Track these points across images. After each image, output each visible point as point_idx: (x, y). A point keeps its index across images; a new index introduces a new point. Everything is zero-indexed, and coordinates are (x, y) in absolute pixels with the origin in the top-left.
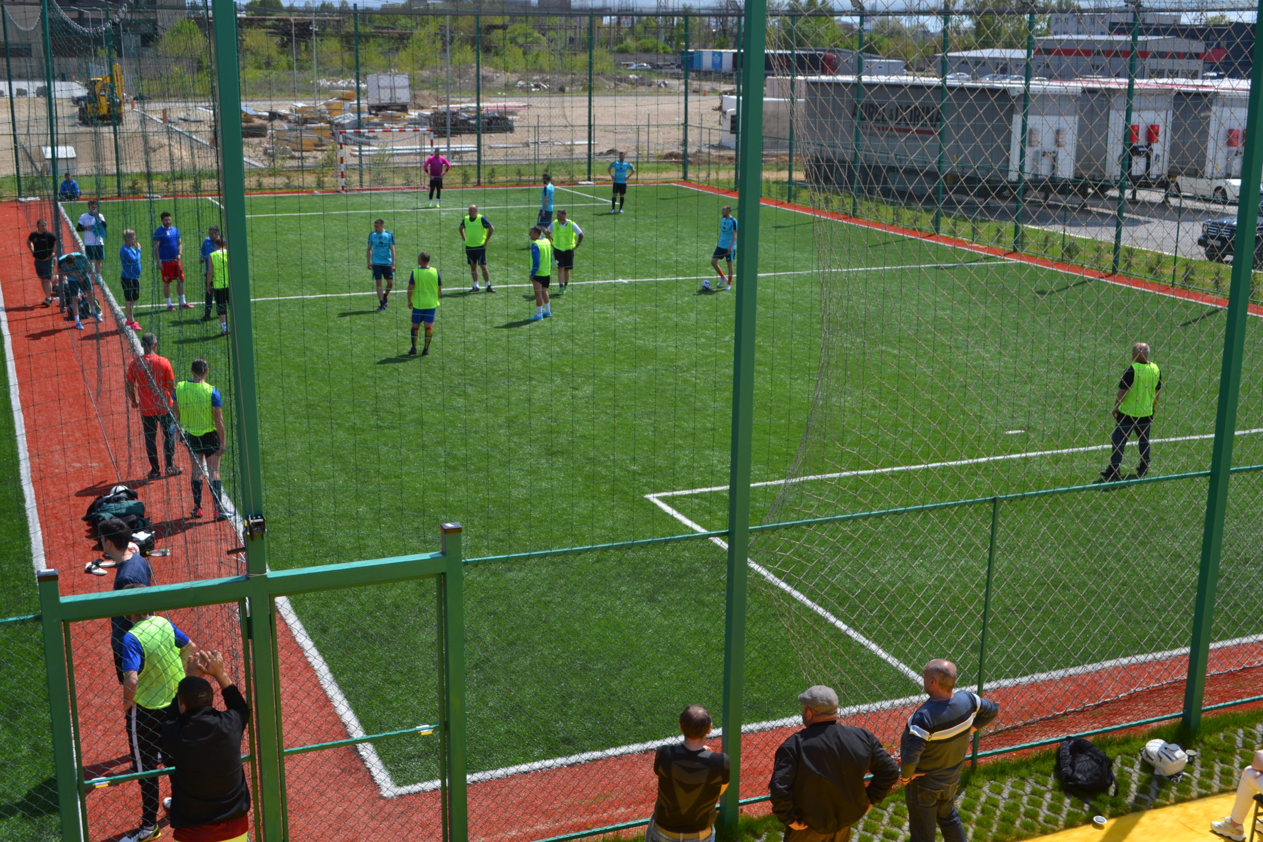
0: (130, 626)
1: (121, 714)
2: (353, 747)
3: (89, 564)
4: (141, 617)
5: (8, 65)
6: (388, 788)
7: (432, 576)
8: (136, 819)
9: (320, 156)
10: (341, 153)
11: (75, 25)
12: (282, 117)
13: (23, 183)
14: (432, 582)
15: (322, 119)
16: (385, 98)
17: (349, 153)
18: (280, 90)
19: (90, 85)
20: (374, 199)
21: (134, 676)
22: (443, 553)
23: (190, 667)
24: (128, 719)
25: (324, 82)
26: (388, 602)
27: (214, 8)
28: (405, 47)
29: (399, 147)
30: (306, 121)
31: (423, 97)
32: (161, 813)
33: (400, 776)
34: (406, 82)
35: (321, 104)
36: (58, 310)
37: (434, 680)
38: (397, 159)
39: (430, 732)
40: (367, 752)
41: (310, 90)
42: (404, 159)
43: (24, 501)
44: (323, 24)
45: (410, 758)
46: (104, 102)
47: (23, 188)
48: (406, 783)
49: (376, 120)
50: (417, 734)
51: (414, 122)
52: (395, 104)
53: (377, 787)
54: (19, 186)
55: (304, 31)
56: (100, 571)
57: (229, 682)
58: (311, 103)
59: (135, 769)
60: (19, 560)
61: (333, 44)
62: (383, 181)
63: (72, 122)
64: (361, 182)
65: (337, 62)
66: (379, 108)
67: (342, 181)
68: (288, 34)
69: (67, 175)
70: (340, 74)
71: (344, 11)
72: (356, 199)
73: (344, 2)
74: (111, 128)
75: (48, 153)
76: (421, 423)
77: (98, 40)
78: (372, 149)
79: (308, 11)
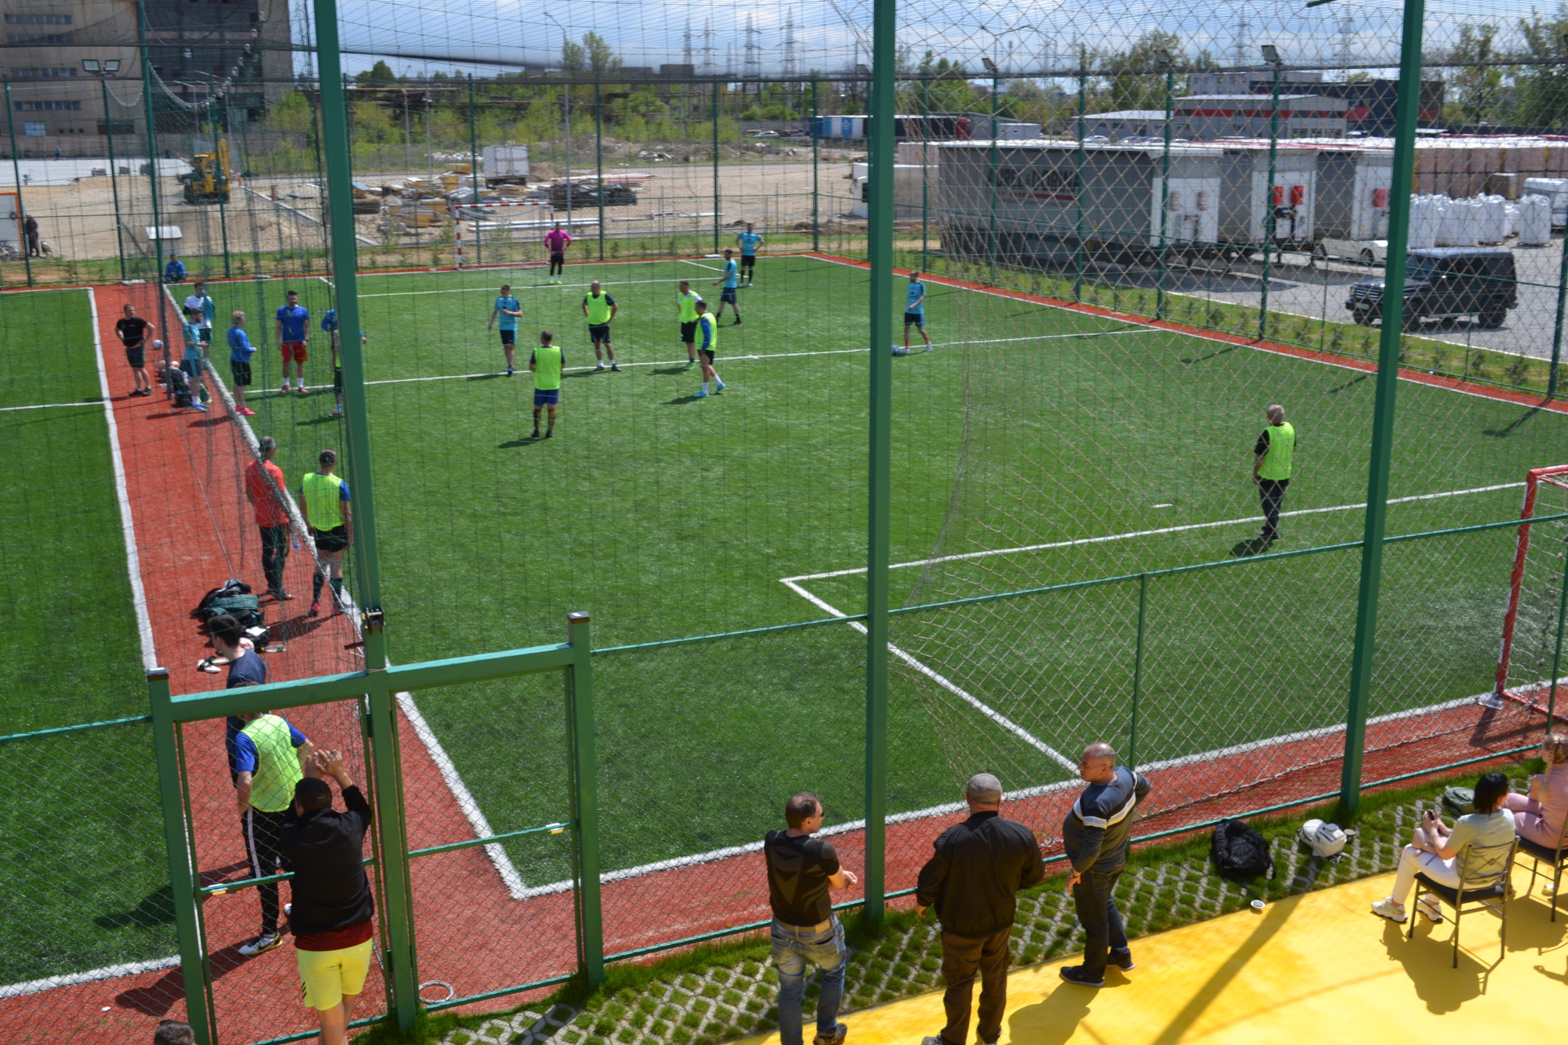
0: (242, 725)
1: (237, 817)
2: (480, 848)
3: (201, 662)
4: (254, 716)
5: (110, 143)
6: (519, 889)
7: (559, 668)
8: (255, 925)
9: (437, 232)
10: (457, 229)
11: (179, 101)
12: (396, 192)
13: (127, 265)
14: (560, 675)
15: (437, 194)
16: (502, 170)
17: (466, 228)
18: (393, 164)
19: (195, 162)
20: (492, 276)
21: (248, 778)
22: (570, 644)
23: (307, 767)
24: (244, 822)
25: (439, 156)
26: (514, 695)
27: (320, 80)
28: (523, 118)
29: (518, 222)
30: (420, 196)
31: (542, 170)
32: (281, 920)
33: (531, 877)
34: (524, 154)
35: (436, 179)
36: (165, 397)
38: (515, 234)
39: (560, 830)
40: (496, 852)
41: (425, 164)
42: (523, 234)
43: (132, 596)
44: (437, 95)
45: (540, 858)
46: (210, 180)
47: (127, 270)
48: (537, 884)
49: (494, 194)
50: (547, 832)
51: (532, 195)
52: (513, 177)
53: (507, 889)
54: (123, 268)
55: (417, 103)
56: (213, 668)
57: (350, 782)
58: (425, 177)
59: (253, 875)
61: (448, 116)
62: (502, 258)
63: (177, 200)
64: (479, 259)
65: (451, 133)
66: (496, 182)
67: (459, 258)
68: (400, 106)
69: (172, 256)
70: (454, 146)
71: (458, 81)
72: (474, 277)
73: (458, 72)
74: (218, 207)
75: (152, 233)
76: (545, 508)
77: (203, 115)
78: (490, 224)
79: (421, 81)
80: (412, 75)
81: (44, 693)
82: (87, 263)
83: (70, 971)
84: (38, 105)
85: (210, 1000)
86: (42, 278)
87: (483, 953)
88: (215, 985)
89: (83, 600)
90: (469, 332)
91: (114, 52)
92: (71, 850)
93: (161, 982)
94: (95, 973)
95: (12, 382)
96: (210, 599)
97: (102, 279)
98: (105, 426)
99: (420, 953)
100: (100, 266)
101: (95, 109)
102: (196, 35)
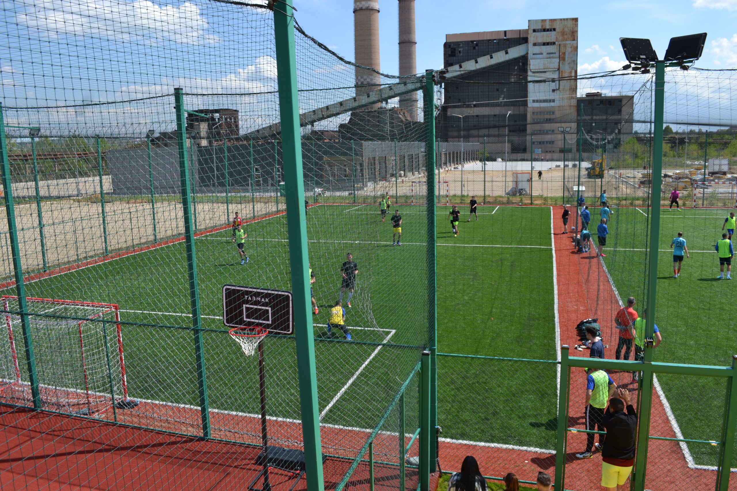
2: (677, 442)
3: (577, 346)
5: (564, 156)
6: (691, 464)
7: (726, 377)
8: (584, 448)
9: (685, 193)
10: (695, 192)
12: (669, 176)
13: (565, 199)
14: (724, 381)
15: (687, 178)
16: (716, 169)
17: (698, 192)
18: (669, 165)
19: (593, 163)
20: (708, 212)
21: (591, 392)
22: (733, 368)
24: (586, 408)
25: (689, 162)
26: (700, 384)
28: (727, 147)
29: (721, 190)
30: (680, 178)
31: (734, 169)
32: (593, 449)
33: (698, 460)
34: (727, 162)
35: (687, 171)
37: (721, 422)
38: (720, 195)
39: (716, 445)
40: (684, 446)
41: (682, 166)
42: (724, 195)
43: (554, 318)
44: (690, 139)
45: (703, 453)
46: (598, 170)
48: (699, 464)
49: (712, 178)
50: (709, 444)
51: (729, 179)
52: (721, 172)
53: (686, 463)
54: (563, 200)
55: (682, 141)
56: (580, 349)
57: (630, 403)
58: (682, 171)
59: (586, 429)
60: (551, 339)
61: (694, 147)
62: (713, 204)
63: (586, 177)
64: (703, 204)
65: (695, 153)
66: (713, 173)
67: (694, 204)
68: (675, 143)
69: (582, 197)
70: (697, 159)
71: (700, 133)
72: (700, 211)
73: (700, 130)
74: (600, 180)
75: (575, 188)
76: (722, 309)
77: (597, 147)
78: (709, 190)
79: (684, 133)
80: (680, 131)
81: (521, 346)
82: (551, 198)
83: (517, 445)
84: (540, 143)
85: (564, 470)
86: (536, 202)
87: (672, 485)
88: (566, 465)
89: (537, 316)
90: (696, 234)
91: (568, 125)
92: (523, 403)
93: (547, 458)
94: (525, 448)
95: (522, 237)
96: (582, 323)
97: (556, 204)
98: (551, 257)
99: (646, 478)
100: (556, 199)
101: (560, 144)
102: (598, 118)
